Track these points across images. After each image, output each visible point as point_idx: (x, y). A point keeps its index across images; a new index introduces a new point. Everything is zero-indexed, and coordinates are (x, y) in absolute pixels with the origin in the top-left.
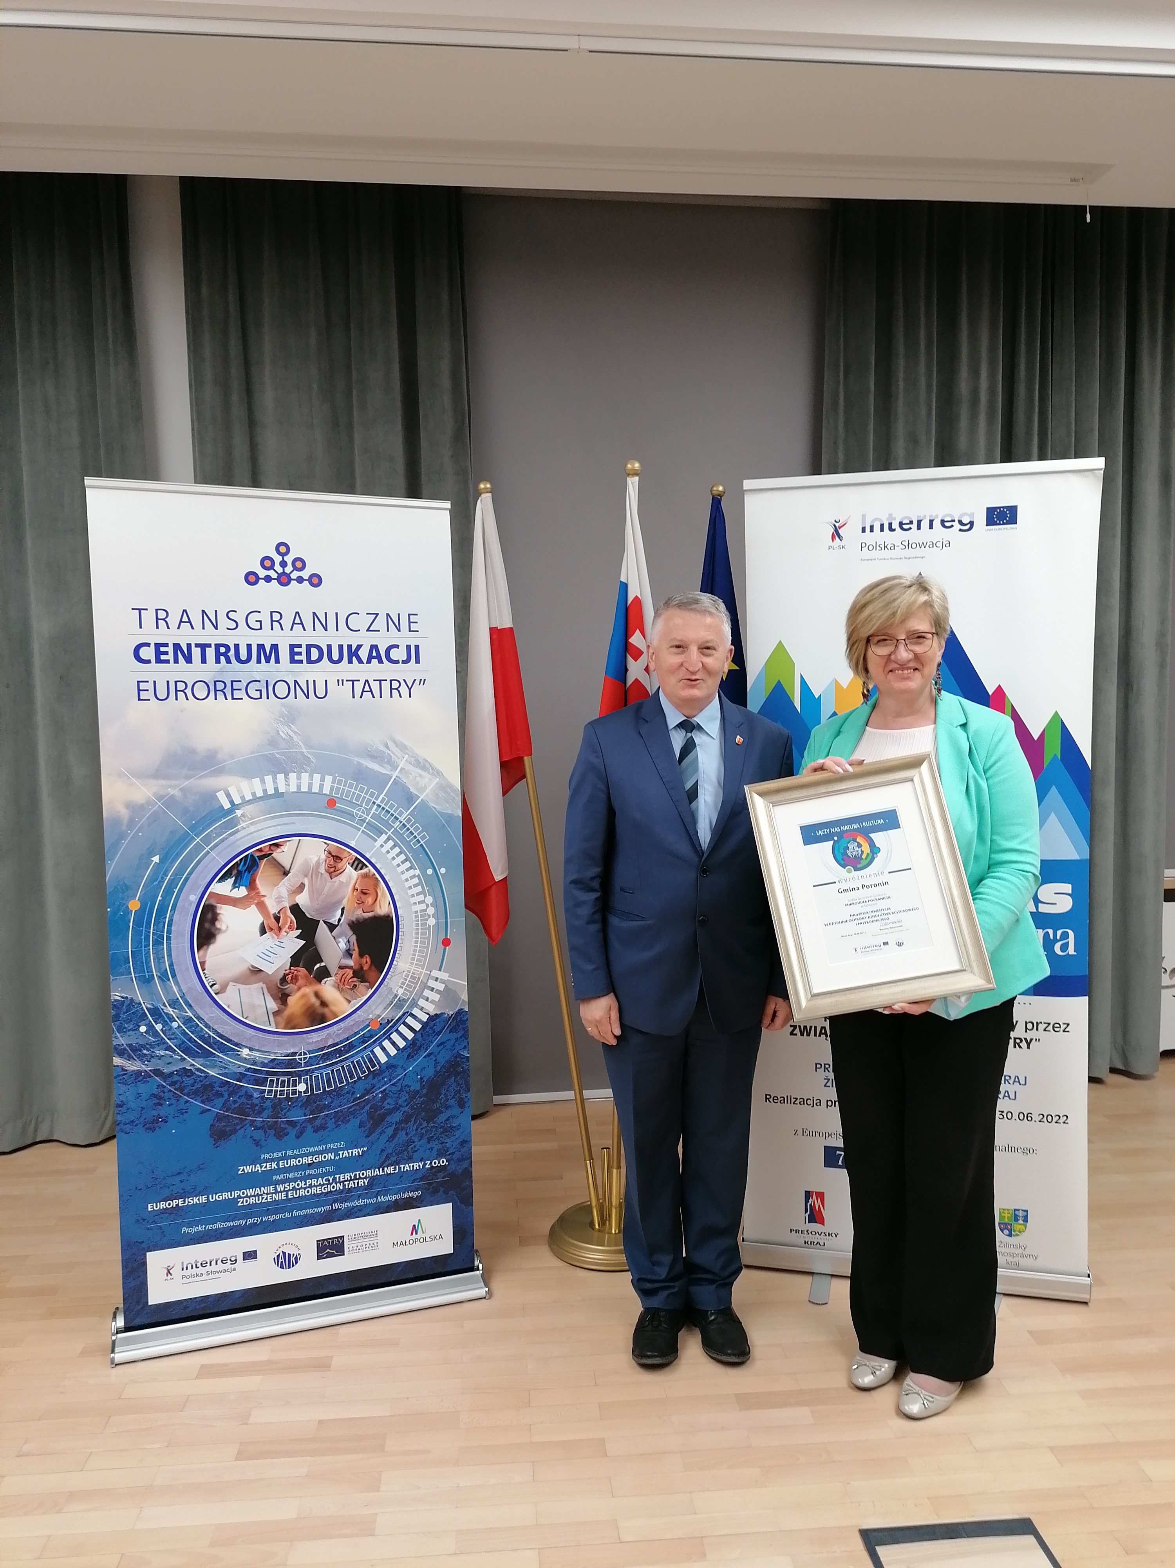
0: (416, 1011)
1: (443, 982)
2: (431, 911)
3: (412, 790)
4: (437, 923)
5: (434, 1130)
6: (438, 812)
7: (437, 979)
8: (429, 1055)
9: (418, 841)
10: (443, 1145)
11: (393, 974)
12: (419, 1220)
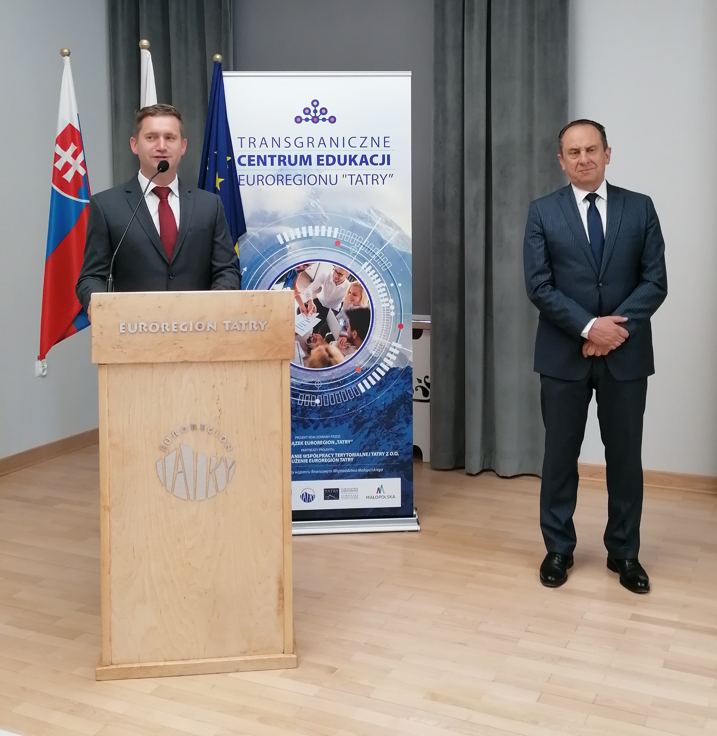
0: (382, 365)
1: (398, 349)
2: (392, 307)
3: (383, 237)
4: (396, 315)
5: (391, 434)
6: (398, 251)
7: (395, 347)
8: (389, 391)
9: (386, 267)
10: (397, 444)
11: (370, 342)
12: (382, 486)
